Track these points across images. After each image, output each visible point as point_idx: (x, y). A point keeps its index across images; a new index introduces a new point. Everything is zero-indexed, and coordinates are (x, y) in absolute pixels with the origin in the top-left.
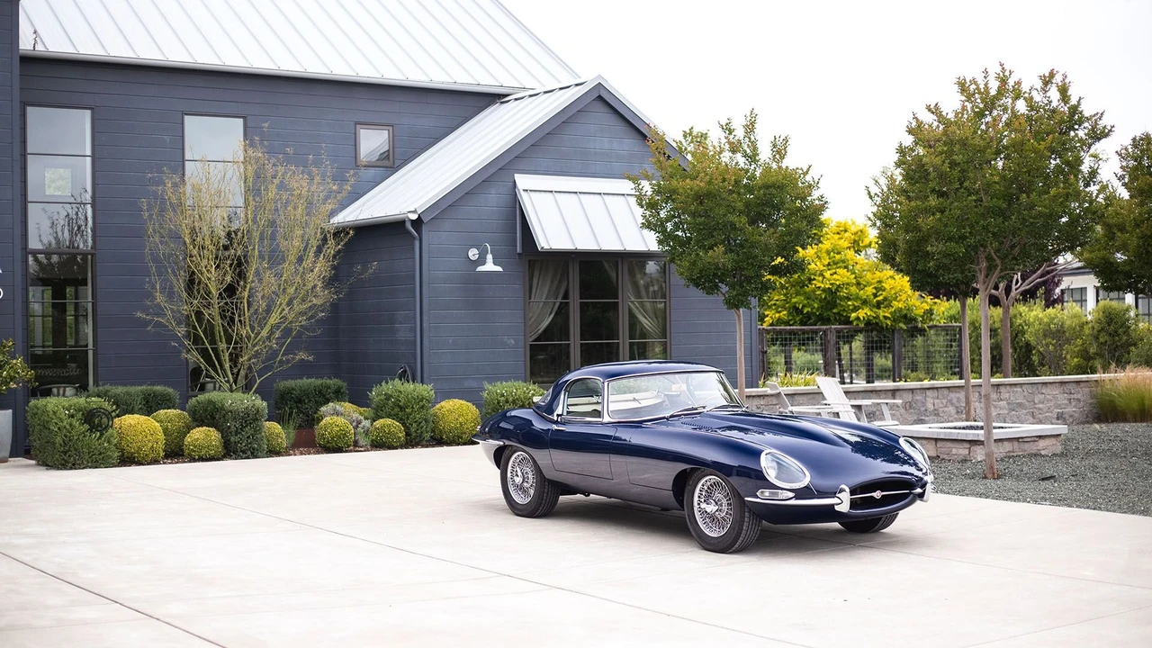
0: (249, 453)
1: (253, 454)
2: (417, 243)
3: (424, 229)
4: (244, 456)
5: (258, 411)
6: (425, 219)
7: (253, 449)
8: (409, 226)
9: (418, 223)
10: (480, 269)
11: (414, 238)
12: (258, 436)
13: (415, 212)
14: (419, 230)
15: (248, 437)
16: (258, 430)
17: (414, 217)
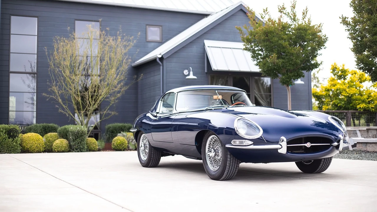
0: (79, 150)
1: (80, 150)
2: (161, 67)
3: (164, 62)
4: (76, 151)
5: (83, 132)
6: (165, 57)
7: (81, 148)
8: (158, 60)
9: (161, 59)
10: (188, 77)
11: (160, 65)
12: (83, 143)
13: (160, 54)
14: (162, 62)
15: (79, 143)
16: (83, 140)
17: (160, 56)
